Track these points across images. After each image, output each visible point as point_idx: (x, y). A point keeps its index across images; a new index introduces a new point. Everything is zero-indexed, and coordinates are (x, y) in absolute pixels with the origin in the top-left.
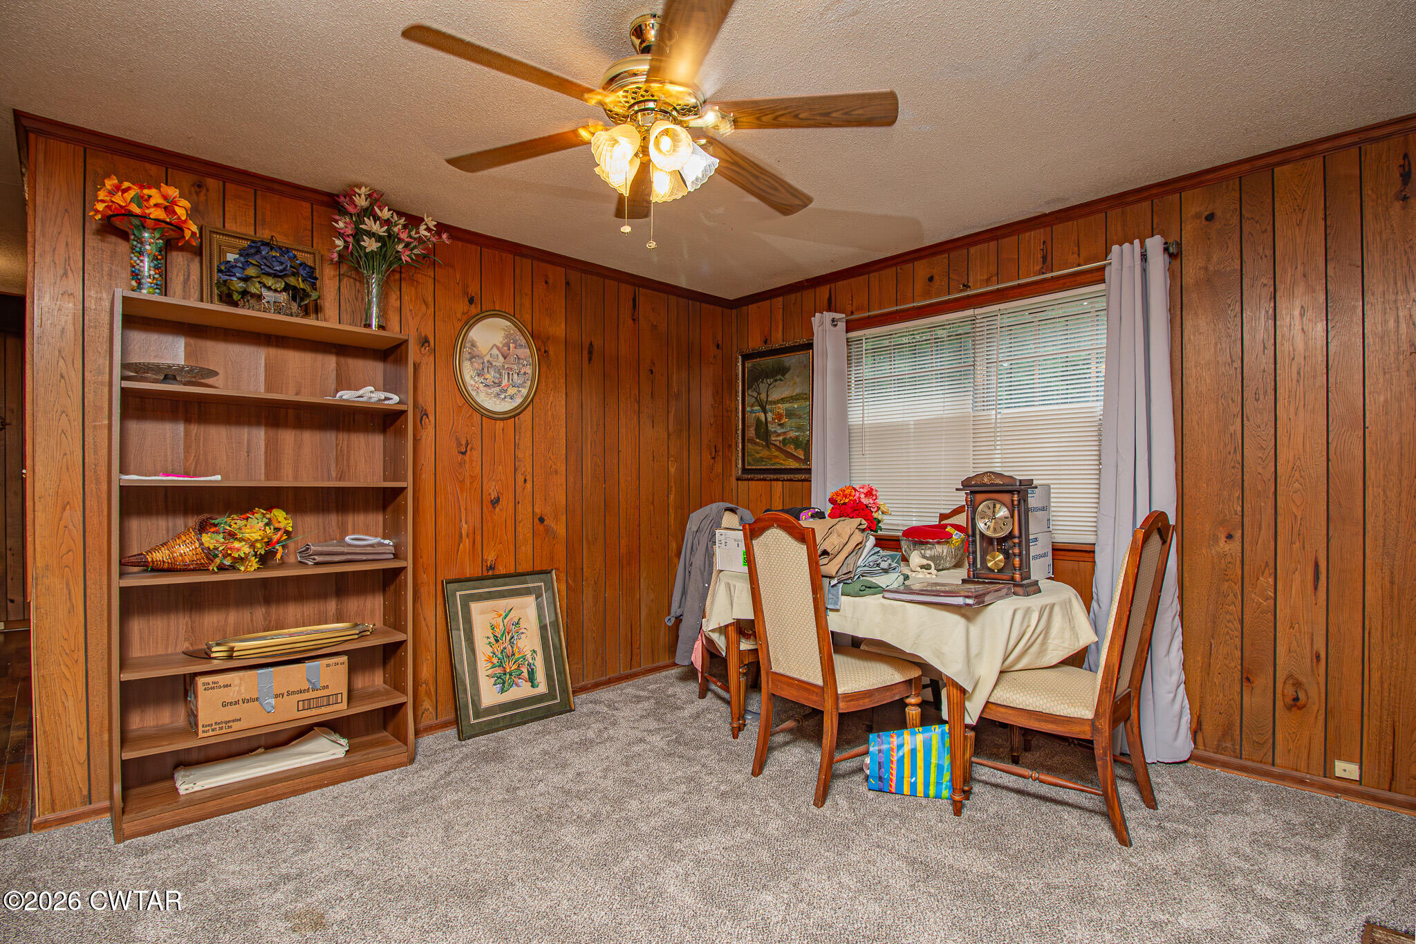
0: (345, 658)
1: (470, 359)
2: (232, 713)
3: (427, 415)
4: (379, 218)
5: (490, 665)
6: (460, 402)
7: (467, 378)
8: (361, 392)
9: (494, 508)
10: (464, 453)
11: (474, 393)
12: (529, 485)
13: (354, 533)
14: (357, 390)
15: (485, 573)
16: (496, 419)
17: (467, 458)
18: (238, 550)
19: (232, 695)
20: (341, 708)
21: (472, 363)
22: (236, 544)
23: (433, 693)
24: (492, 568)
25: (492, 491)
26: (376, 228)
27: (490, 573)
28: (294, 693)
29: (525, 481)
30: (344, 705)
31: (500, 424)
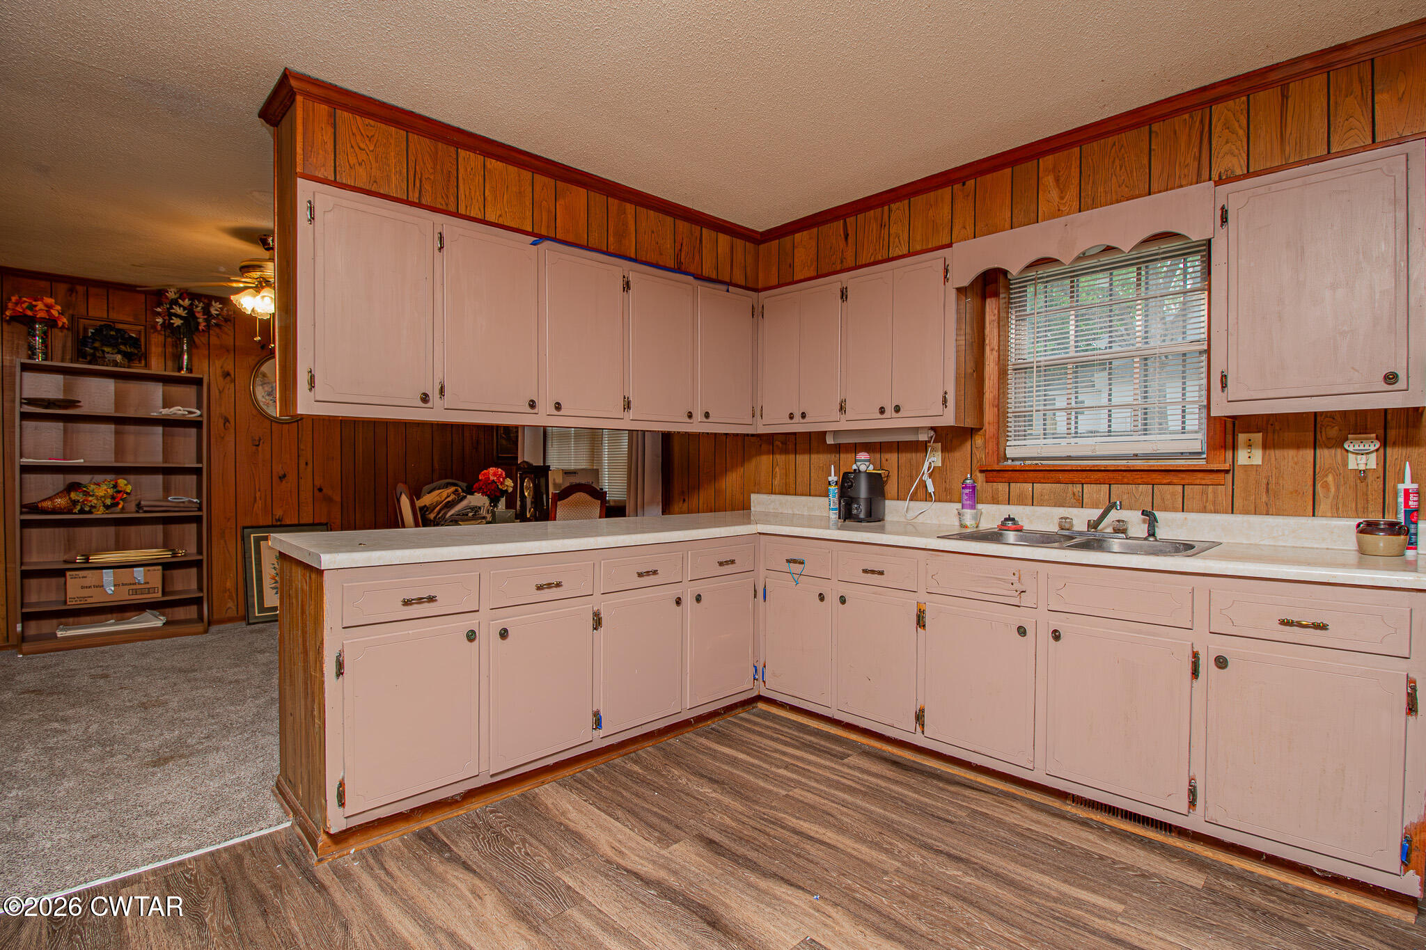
0: (160, 567)
1: (262, 385)
2: (86, 592)
3: (228, 421)
4: (182, 306)
5: (273, 581)
6: (254, 412)
7: (259, 397)
8: (172, 410)
9: (282, 481)
10: (258, 445)
11: (265, 407)
12: (310, 465)
13: (175, 495)
14: (170, 408)
15: (275, 523)
16: (283, 423)
17: (260, 448)
18: (91, 501)
19: (87, 582)
20: (158, 596)
21: (263, 388)
22: (90, 499)
23: (234, 596)
24: (279, 520)
25: (278, 469)
26: (179, 311)
27: (279, 523)
28: (126, 584)
29: (307, 464)
30: (160, 594)
31: (286, 426)
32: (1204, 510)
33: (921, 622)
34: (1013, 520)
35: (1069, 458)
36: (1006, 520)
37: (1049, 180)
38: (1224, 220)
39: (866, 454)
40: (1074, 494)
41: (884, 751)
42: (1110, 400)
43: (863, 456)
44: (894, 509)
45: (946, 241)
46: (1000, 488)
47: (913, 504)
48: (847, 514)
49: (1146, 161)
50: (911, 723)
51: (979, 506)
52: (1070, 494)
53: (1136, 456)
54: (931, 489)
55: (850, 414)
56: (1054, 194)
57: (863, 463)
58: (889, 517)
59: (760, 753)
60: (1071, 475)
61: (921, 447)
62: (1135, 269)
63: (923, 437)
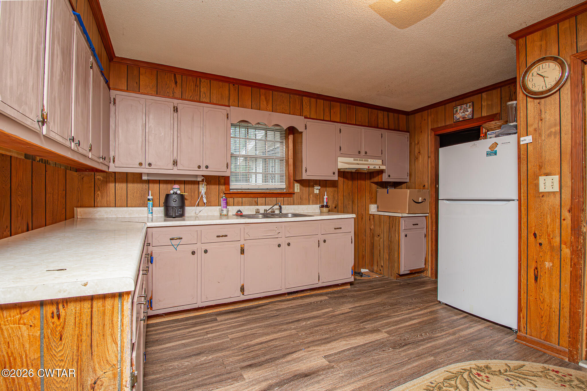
32: (288, 204)
33: (242, 251)
34: (240, 211)
35: (248, 189)
36: (238, 211)
37: (263, 97)
38: (306, 128)
39: (178, 186)
40: (255, 201)
41: (221, 311)
42: (256, 171)
43: (176, 186)
44: (189, 210)
45: (227, 104)
46: (230, 200)
47: (198, 208)
48: (168, 215)
49: (289, 104)
50: (239, 293)
51: (228, 207)
52: (254, 201)
53: (267, 189)
54: (205, 201)
55: (179, 166)
56: (265, 103)
57: (176, 189)
58: (187, 214)
59: (184, 337)
60: (255, 195)
61: (198, 183)
62: (273, 132)
63: (200, 179)
